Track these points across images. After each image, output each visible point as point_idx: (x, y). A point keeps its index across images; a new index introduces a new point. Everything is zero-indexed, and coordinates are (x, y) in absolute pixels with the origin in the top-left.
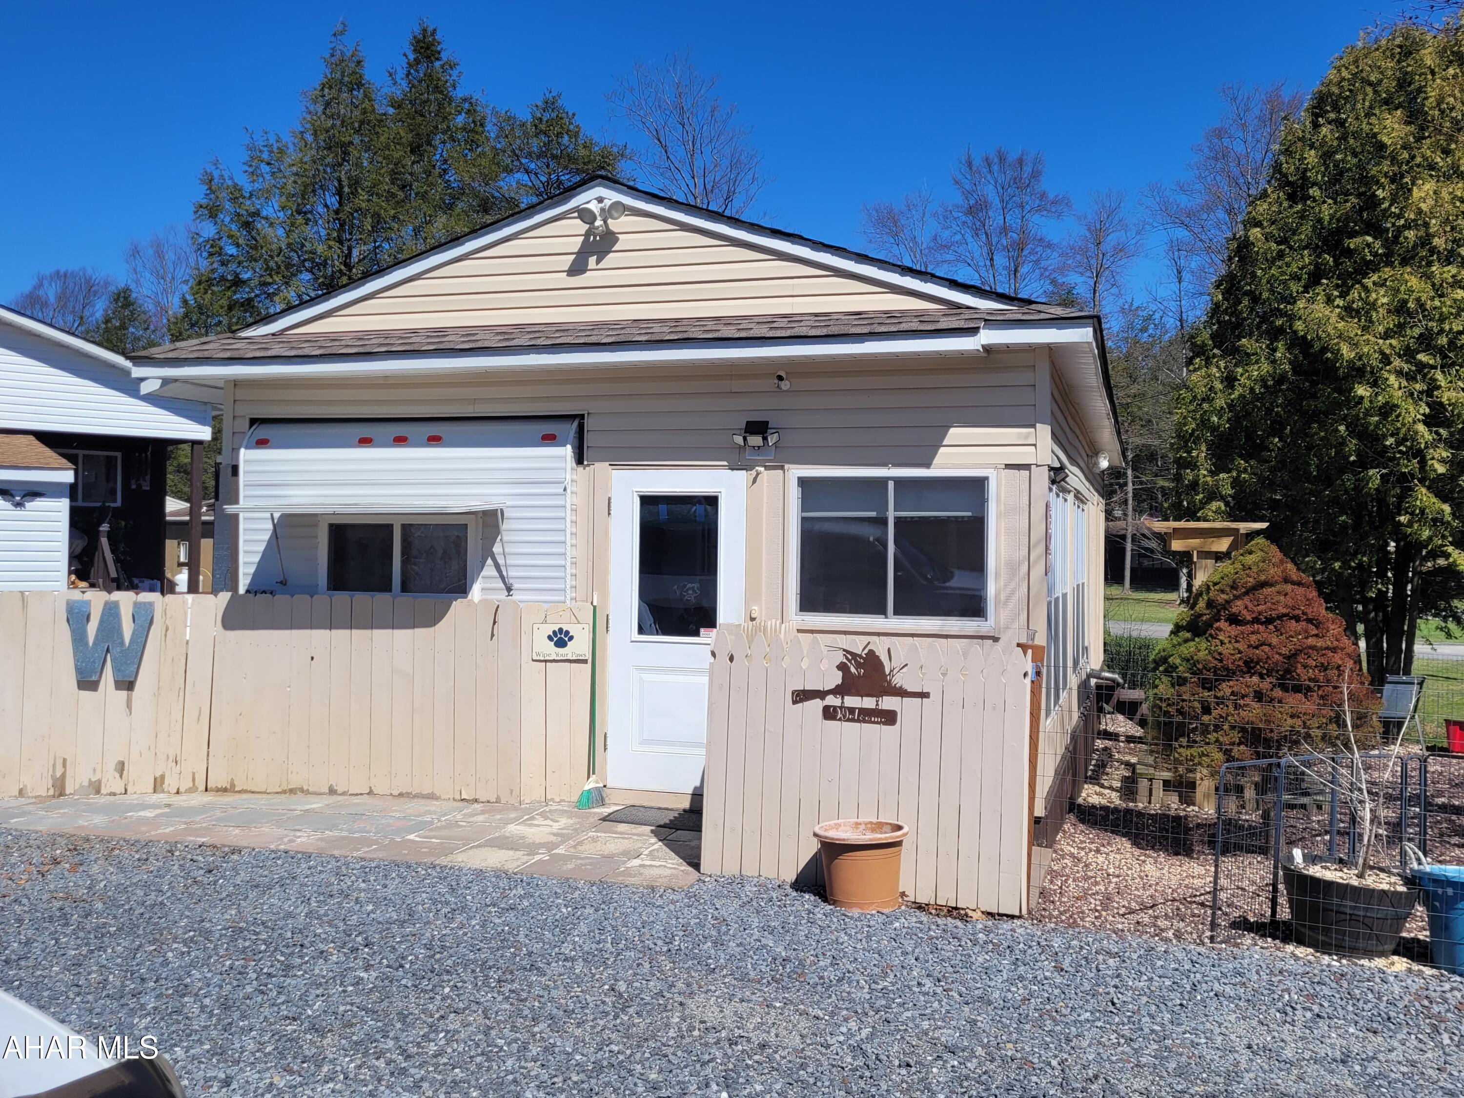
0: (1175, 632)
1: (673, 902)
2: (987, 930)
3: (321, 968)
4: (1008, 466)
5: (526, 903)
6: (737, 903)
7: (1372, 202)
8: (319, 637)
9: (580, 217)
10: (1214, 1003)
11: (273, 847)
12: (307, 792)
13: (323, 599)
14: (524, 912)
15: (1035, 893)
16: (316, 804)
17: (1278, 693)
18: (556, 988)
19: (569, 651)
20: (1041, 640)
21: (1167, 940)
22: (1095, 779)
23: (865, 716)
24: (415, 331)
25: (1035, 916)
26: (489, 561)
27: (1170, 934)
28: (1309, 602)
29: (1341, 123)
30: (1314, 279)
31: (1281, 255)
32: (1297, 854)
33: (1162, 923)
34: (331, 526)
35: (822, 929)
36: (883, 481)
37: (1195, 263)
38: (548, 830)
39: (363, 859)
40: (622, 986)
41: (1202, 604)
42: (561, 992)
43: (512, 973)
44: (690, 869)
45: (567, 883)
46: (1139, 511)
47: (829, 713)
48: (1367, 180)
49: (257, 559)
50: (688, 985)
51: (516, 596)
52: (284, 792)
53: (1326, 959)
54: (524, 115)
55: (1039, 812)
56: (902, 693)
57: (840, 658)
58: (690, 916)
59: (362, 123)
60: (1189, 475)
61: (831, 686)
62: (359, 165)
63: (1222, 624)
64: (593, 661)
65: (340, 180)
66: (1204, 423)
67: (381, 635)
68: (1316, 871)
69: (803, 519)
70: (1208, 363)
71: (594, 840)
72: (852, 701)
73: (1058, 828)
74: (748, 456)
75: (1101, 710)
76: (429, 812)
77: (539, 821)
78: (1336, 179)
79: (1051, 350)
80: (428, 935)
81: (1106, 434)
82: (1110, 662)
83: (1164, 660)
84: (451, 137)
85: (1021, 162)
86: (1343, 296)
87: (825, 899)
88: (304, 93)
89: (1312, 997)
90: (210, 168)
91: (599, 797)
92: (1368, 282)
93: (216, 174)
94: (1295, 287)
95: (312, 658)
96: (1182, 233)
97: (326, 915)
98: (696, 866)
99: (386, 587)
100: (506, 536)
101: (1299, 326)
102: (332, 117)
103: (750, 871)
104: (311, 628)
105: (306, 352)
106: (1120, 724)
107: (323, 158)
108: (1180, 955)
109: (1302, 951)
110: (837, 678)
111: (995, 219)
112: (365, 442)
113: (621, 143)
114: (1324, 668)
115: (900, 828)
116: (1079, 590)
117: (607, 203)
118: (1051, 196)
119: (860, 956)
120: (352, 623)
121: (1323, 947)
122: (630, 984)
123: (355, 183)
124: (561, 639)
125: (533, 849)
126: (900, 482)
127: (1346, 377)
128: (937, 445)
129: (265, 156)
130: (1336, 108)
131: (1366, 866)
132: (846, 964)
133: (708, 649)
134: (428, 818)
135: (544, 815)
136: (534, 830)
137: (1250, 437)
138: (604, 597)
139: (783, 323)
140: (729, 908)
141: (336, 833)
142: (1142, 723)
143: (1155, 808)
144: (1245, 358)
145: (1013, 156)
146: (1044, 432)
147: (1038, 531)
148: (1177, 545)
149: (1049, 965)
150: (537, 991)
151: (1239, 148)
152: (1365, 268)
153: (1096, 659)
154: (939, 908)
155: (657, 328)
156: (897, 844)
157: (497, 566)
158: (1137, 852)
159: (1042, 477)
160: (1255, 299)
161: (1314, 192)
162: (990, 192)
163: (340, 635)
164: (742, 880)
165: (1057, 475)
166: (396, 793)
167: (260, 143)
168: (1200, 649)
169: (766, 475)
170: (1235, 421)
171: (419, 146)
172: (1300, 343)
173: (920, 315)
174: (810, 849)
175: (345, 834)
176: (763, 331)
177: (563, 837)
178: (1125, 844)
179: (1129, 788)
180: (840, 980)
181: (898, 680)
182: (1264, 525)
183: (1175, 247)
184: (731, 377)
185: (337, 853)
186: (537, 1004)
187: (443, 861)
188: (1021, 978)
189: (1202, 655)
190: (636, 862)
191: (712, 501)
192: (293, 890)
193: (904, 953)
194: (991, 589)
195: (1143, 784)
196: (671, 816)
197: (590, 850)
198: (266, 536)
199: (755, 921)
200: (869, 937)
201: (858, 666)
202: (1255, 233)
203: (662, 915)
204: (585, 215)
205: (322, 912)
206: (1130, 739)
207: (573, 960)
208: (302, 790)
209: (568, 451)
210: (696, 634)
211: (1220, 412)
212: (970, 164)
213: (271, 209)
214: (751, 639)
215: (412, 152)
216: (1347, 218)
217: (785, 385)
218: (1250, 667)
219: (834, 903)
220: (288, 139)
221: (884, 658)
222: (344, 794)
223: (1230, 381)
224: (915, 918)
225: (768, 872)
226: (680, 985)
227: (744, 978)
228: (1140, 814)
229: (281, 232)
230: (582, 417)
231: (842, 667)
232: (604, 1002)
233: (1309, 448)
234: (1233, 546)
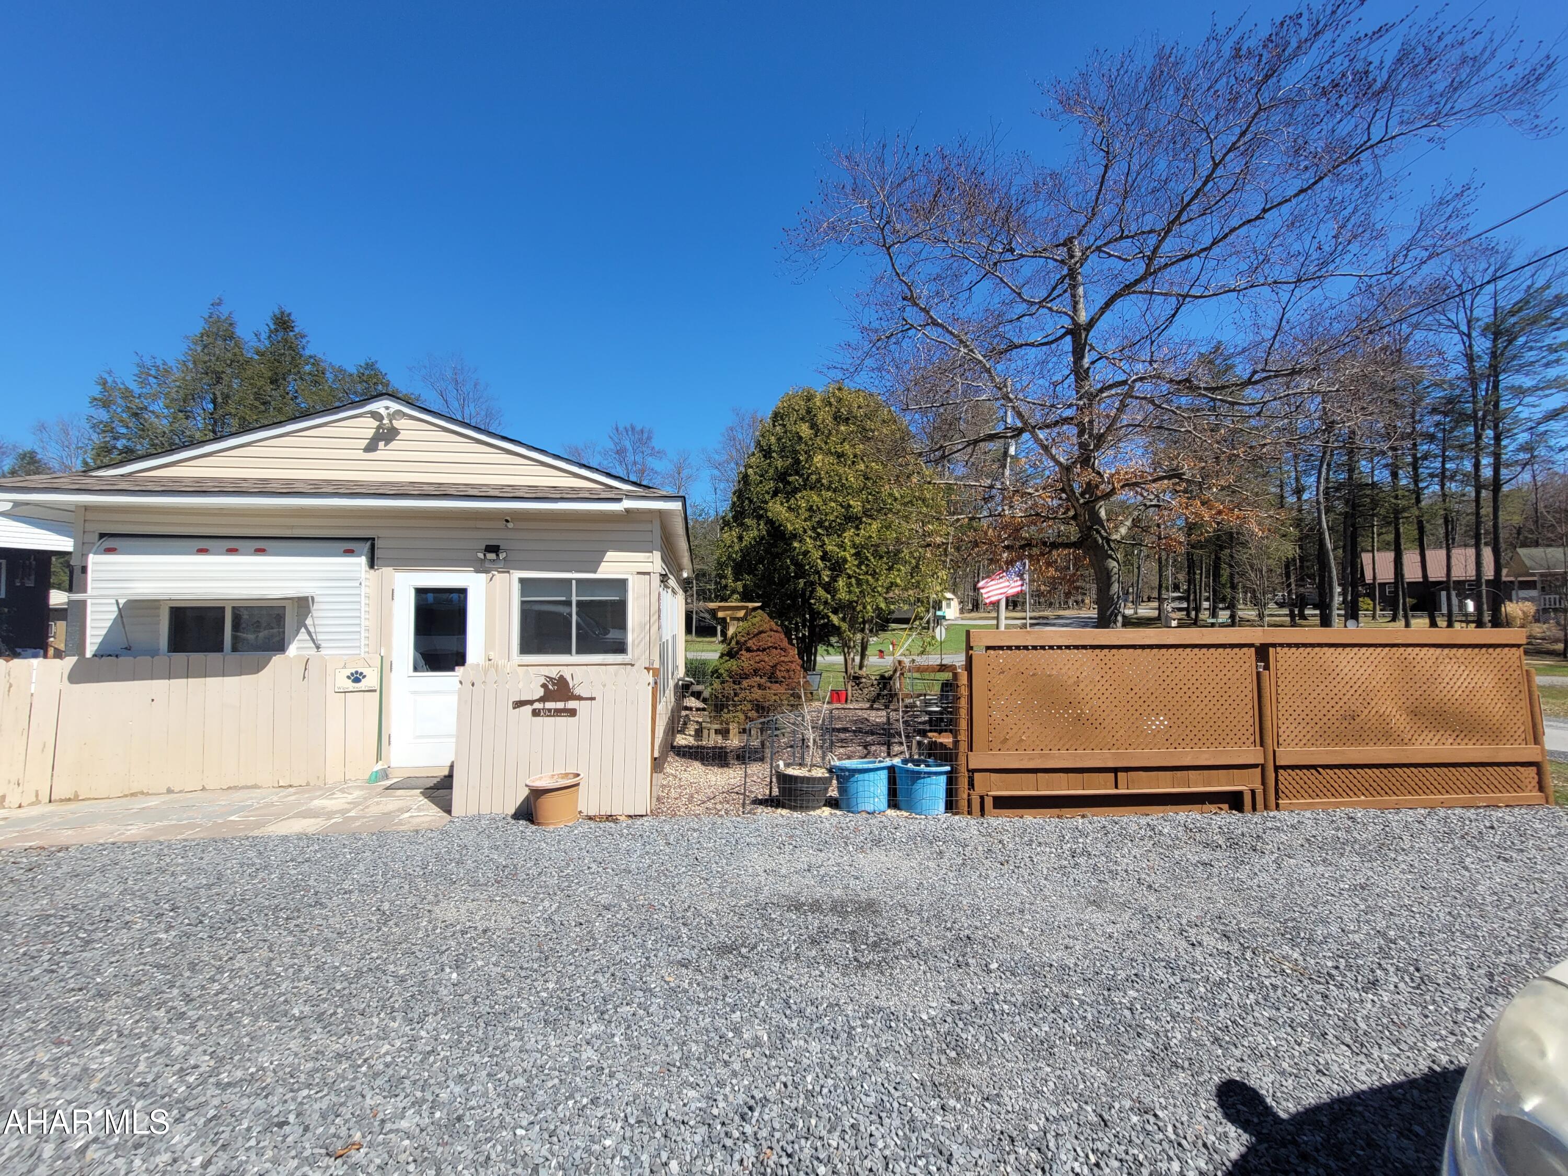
0: (721, 657)
1: (430, 839)
2: (628, 827)
3: (124, 937)
4: (639, 573)
5: (319, 855)
6: (475, 833)
7: (798, 462)
8: (158, 686)
9: (373, 417)
10: (747, 849)
11: (101, 841)
12: (148, 794)
13: (164, 658)
14: (317, 862)
15: (654, 800)
16: (153, 802)
17: (769, 684)
18: (334, 916)
19: (363, 685)
20: (656, 665)
21: (721, 816)
22: (682, 732)
23: (558, 712)
24: (245, 480)
25: (654, 813)
26: (303, 630)
27: (723, 813)
28: (781, 640)
29: (784, 426)
30: (775, 494)
31: (761, 482)
32: (781, 763)
33: (719, 807)
34: (172, 608)
35: (530, 841)
36: (570, 581)
37: (722, 486)
38: (344, 800)
39: (186, 840)
40: (386, 906)
41: (733, 643)
42: (338, 918)
43: (299, 911)
44: (445, 814)
45: (355, 837)
46: (698, 600)
47: (536, 713)
48: (795, 452)
49: (103, 633)
50: (436, 896)
51: (323, 652)
52: (126, 796)
53: (795, 814)
54: (353, 370)
55: (656, 755)
56: (580, 698)
57: (543, 680)
58: (442, 848)
59: (232, 361)
60: (724, 582)
61: (537, 697)
62: (229, 386)
63: (743, 652)
64: (381, 691)
65: (214, 394)
66: (729, 557)
67: (213, 682)
68: (791, 771)
69: (523, 603)
70: (731, 529)
71: (378, 804)
72: (550, 705)
73: (665, 760)
74: (487, 565)
75: (684, 697)
76: (251, 798)
77: (339, 795)
78: (782, 451)
79: (660, 512)
80: (231, 892)
81: (686, 560)
82: (687, 674)
83: (717, 671)
84: (301, 378)
85: (642, 431)
86: (787, 502)
87: (532, 822)
88: (187, 337)
89: (791, 837)
90: (106, 376)
91: (385, 774)
92: (797, 496)
93: (110, 380)
94: (767, 497)
95: (153, 700)
96: (716, 472)
97: (140, 890)
98: (449, 812)
99: (219, 648)
100: (315, 613)
101: (769, 514)
102: (209, 354)
103: (485, 810)
104: (152, 679)
105: (149, 488)
106: (692, 702)
107: (201, 379)
108: (729, 824)
109: (785, 812)
110: (541, 692)
111: (630, 457)
112: (202, 551)
113: (417, 393)
114: (788, 671)
115: (578, 775)
116: (674, 637)
117: (392, 411)
118: (657, 449)
119: (553, 856)
120: (188, 674)
121: (793, 808)
122: (392, 903)
123: (226, 397)
124: (357, 678)
125: (330, 815)
126: (579, 581)
127: (790, 538)
128: (601, 561)
129: (153, 372)
130: (782, 419)
131: (812, 766)
132: (544, 863)
133: (457, 679)
134: (249, 803)
135: (342, 791)
136: (333, 802)
137: (749, 565)
138: (389, 648)
139: (509, 489)
140: (469, 838)
141: (166, 823)
142: (705, 701)
143: (711, 743)
144: (747, 528)
145: (638, 428)
146: (657, 555)
147: (655, 607)
148: (720, 614)
149: (662, 842)
150: (319, 921)
151: (740, 437)
152: (796, 490)
153: (681, 672)
154: (601, 817)
155: (426, 487)
156: (578, 785)
157: (309, 633)
158: (704, 768)
159: (656, 579)
160: (751, 501)
161: (774, 455)
162: (627, 444)
163: (178, 684)
164: (480, 817)
165: (664, 578)
166: (225, 787)
167: (149, 363)
168: (733, 664)
169: (498, 576)
170: (743, 557)
171: (277, 380)
172: (770, 522)
173: (589, 490)
174: (524, 793)
175: (174, 822)
176: (496, 493)
177: (355, 804)
178: (697, 764)
179: (699, 733)
180: (540, 874)
181: (577, 691)
182: (759, 604)
183: (713, 478)
184: (476, 519)
185: (161, 839)
186: (316, 932)
187: (256, 833)
188: (647, 853)
189: (734, 668)
190: (407, 815)
191: (463, 592)
192: (112, 875)
193: (581, 849)
194: (630, 638)
195: (705, 732)
196: (435, 781)
197: (374, 810)
198: (113, 616)
199: (486, 843)
200: (559, 842)
201: (554, 684)
202: (750, 471)
203: (422, 849)
204: (375, 415)
205: (137, 888)
206: (698, 709)
207: (351, 892)
208: (142, 793)
209: (363, 560)
210: (453, 670)
211: (736, 553)
212: (617, 430)
213: (158, 406)
214: (486, 672)
215: (271, 383)
216: (787, 468)
217: (510, 525)
218: (756, 672)
219: (538, 824)
220: (171, 363)
221: (569, 679)
222: (181, 792)
223: (740, 538)
224: (587, 826)
225: (497, 810)
226: (430, 897)
227: (476, 884)
228: (703, 748)
229: (165, 422)
230: (373, 539)
231: (544, 686)
232: (370, 921)
233: (775, 570)
234: (746, 615)
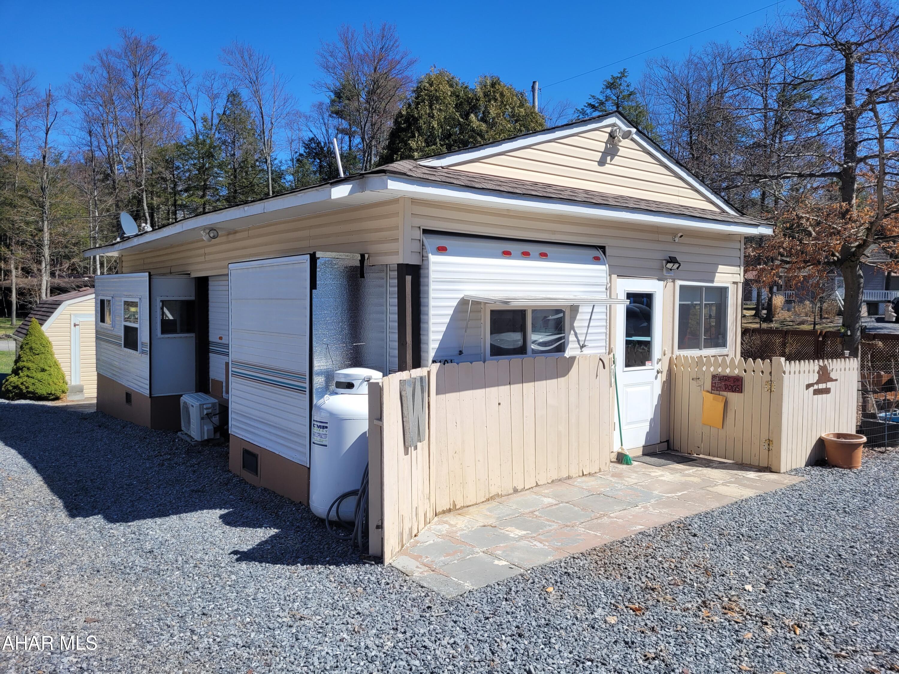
4: (733, 283)
12: (501, 496)
13: (506, 362)
23: (824, 391)
34: (491, 311)
47: (815, 392)
49: (440, 337)
52: (487, 500)
56: (832, 380)
61: (815, 380)
72: (821, 386)
74: (665, 273)
95: (499, 404)
103: (794, 466)
110: (817, 377)
112: (507, 254)
128: (716, 273)
146: (742, 268)
157: (576, 334)
159: (741, 288)
166: (550, 481)
181: (831, 375)
194: (728, 335)
201: (822, 371)
208: (498, 495)
209: (606, 268)
222: (522, 490)
225: (799, 465)
230: (603, 247)
231: (818, 372)
